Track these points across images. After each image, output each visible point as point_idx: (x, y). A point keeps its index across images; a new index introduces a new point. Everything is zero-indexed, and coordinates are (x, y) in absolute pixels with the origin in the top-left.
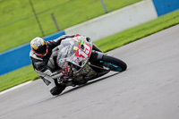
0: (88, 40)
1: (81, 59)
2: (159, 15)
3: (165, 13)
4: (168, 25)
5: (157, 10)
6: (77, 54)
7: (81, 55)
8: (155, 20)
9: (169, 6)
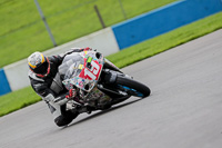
0: (98, 56)
1: (87, 81)
2: (121, 48)
3: (129, 45)
4: (132, 60)
5: (118, 42)
6: (82, 75)
7: (87, 77)
8: (117, 54)
9: (133, 36)
